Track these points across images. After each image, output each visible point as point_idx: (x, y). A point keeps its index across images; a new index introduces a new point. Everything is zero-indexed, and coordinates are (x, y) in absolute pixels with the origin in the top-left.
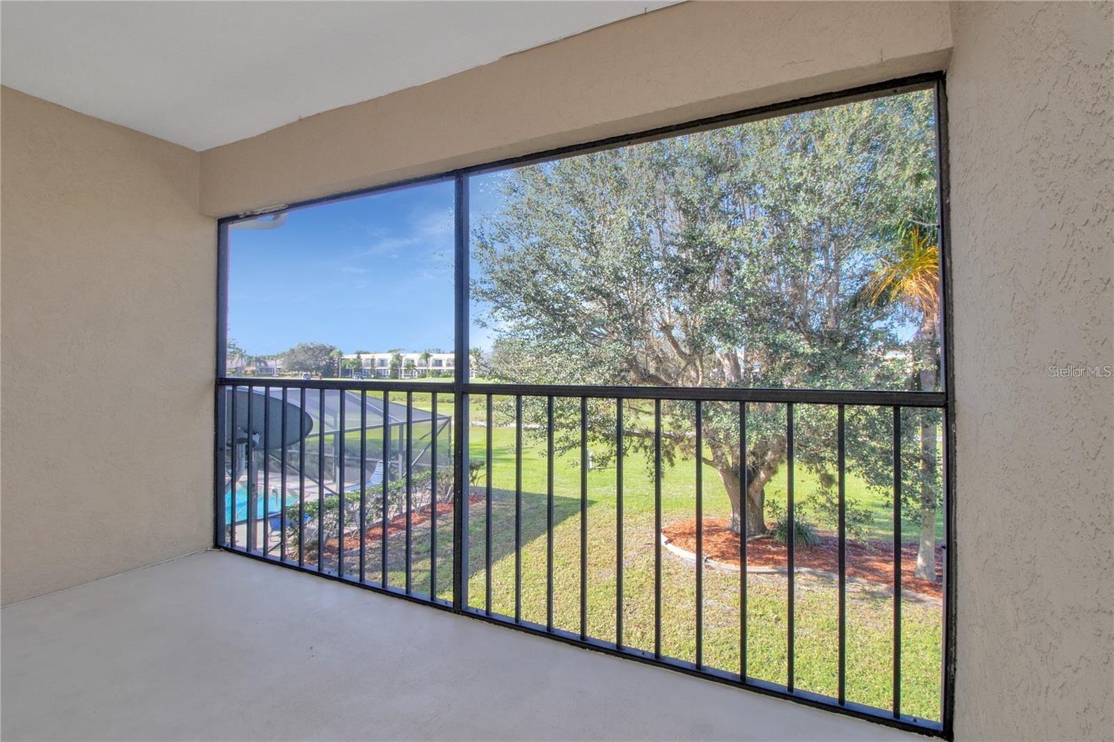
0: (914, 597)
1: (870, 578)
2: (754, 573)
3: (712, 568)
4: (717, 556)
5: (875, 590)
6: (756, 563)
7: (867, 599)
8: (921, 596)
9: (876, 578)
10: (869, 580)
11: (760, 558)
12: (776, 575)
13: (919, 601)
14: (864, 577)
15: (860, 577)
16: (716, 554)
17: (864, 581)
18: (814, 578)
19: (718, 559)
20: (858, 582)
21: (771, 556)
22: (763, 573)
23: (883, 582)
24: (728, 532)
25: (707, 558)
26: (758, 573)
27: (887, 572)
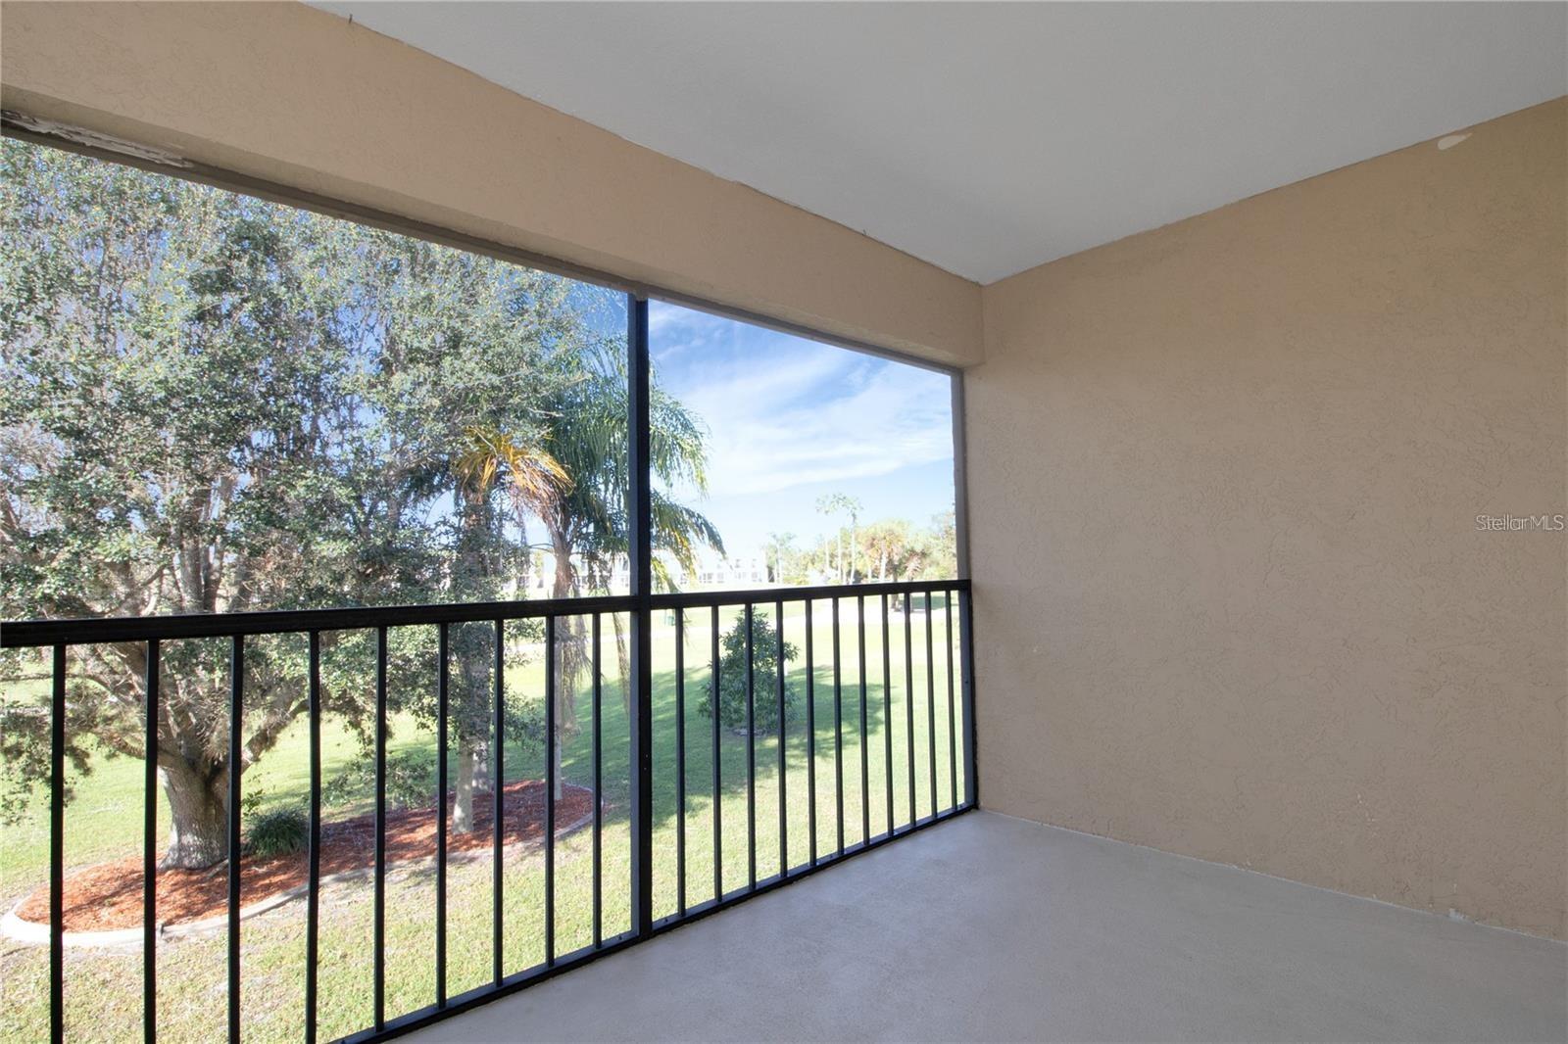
0: (463, 858)
1: (409, 855)
2: (255, 915)
3: (180, 939)
4: (178, 917)
5: (422, 868)
6: (251, 900)
7: (422, 881)
8: (470, 853)
9: (416, 853)
10: (409, 859)
11: (256, 891)
12: (289, 904)
13: (472, 860)
14: (401, 857)
15: (397, 860)
16: (173, 913)
17: (404, 862)
18: (343, 885)
19: (183, 920)
20: (400, 867)
21: (267, 881)
22: (269, 909)
23: (426, 855)
24: (169, 872)
25: (163, 926)
26: (261, 913)
27: (420, 842)
